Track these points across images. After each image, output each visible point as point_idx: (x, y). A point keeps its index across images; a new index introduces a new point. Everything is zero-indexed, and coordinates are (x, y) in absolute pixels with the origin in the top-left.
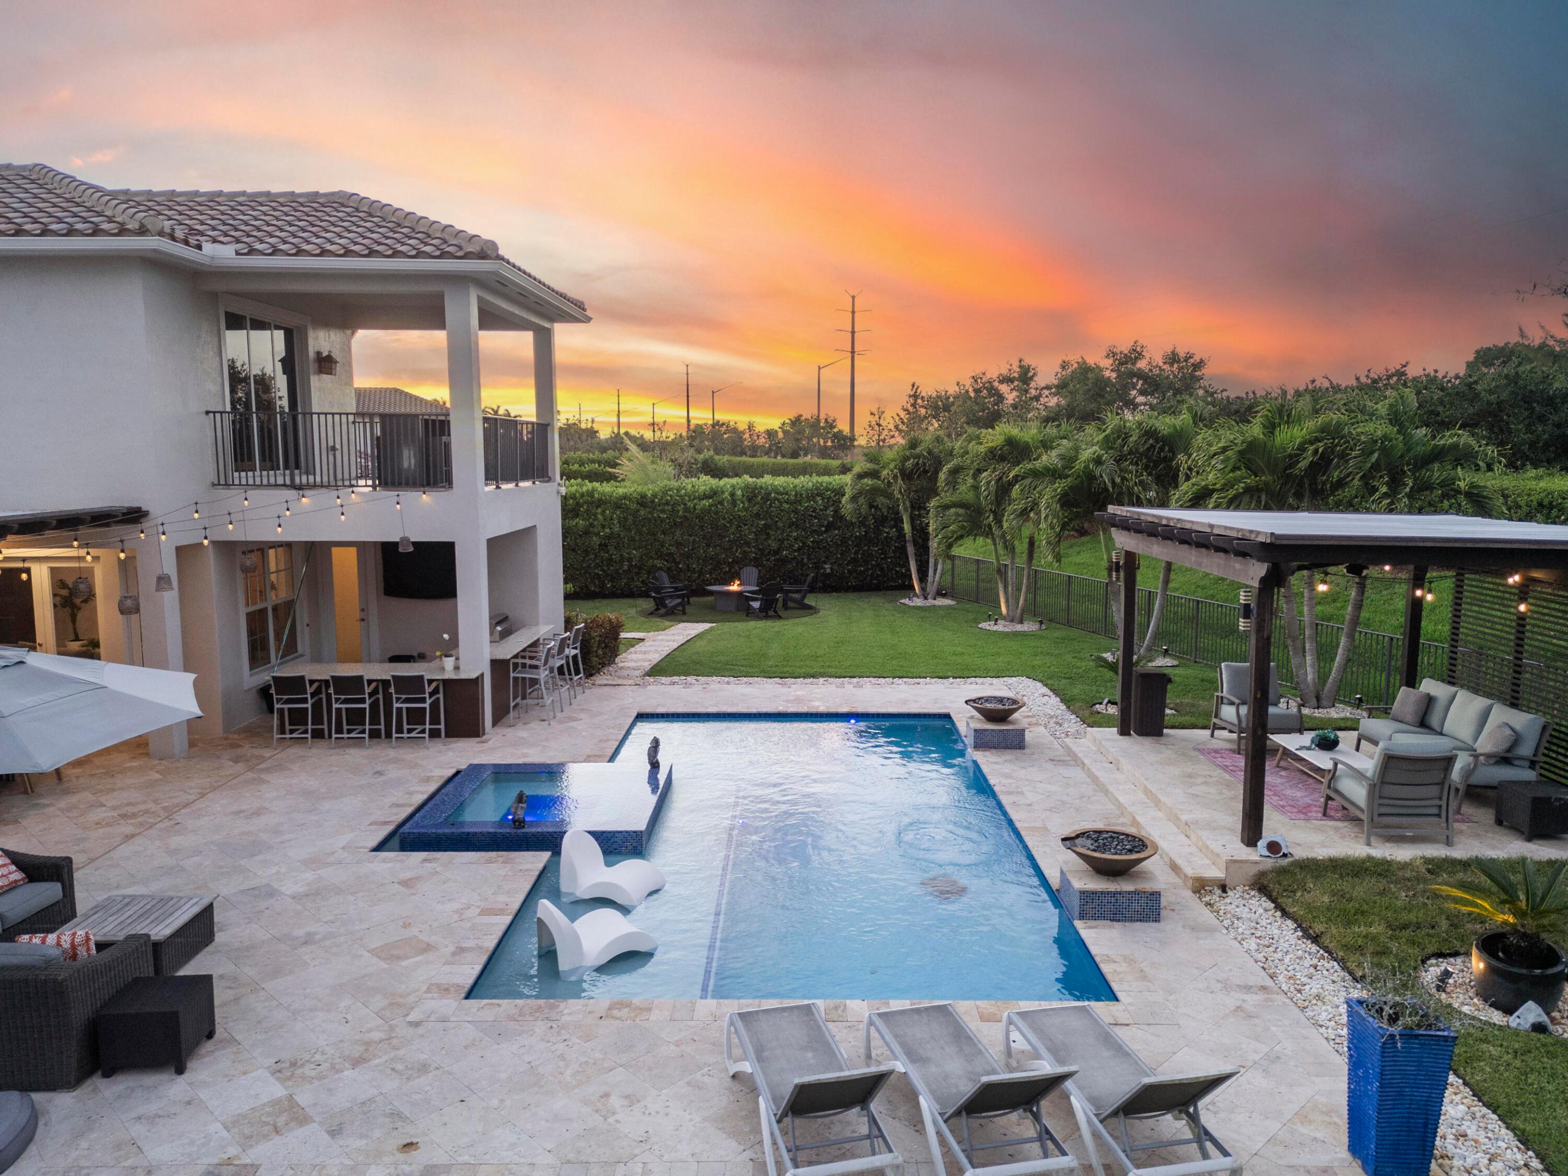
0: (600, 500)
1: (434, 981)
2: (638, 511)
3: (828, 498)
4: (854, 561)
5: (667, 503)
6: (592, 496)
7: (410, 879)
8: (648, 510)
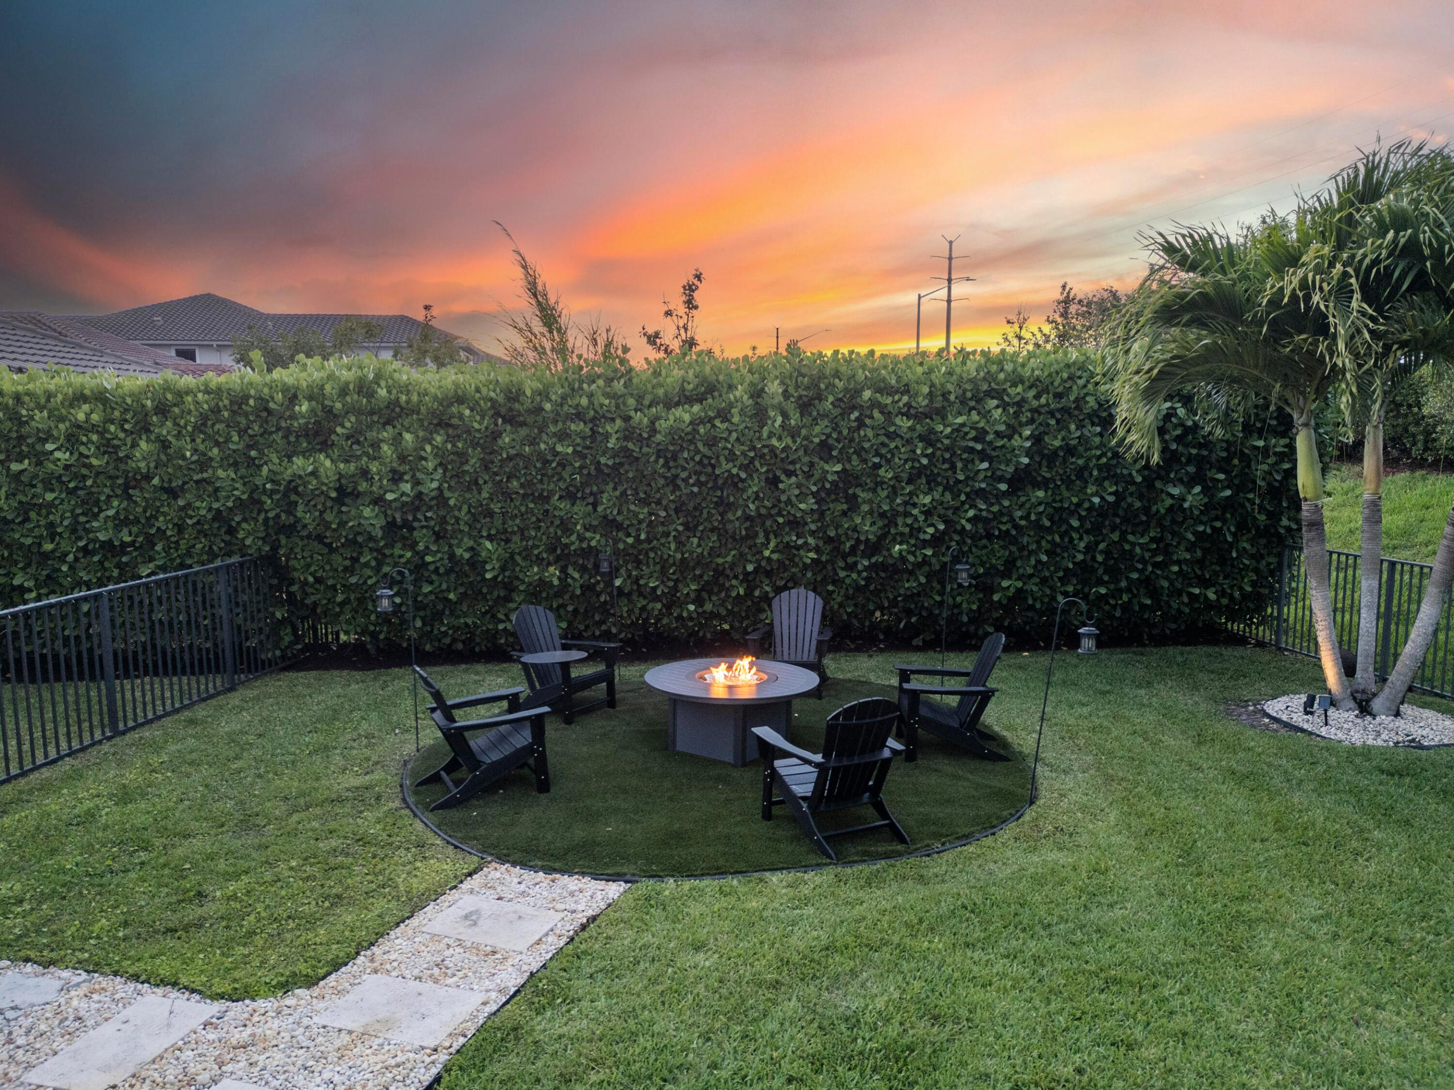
0: (393, 404)
2: (496, 435)
3: (1019, 404)
4: (1085, 572)
5: (579, 416)
6: (371, 394)
8: (523, 432)
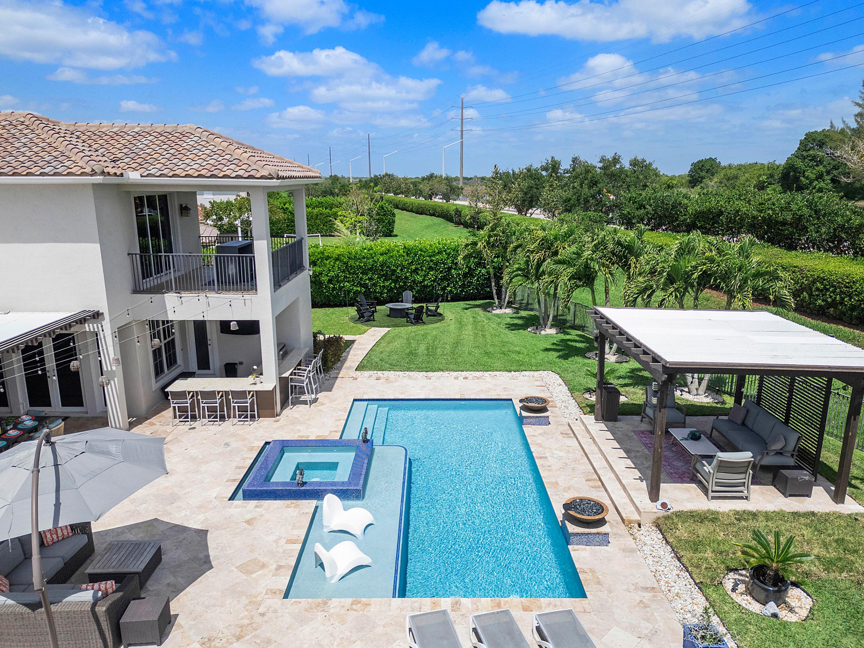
1: (269, 587)
5: (363, 257)
7: (251, 519)
